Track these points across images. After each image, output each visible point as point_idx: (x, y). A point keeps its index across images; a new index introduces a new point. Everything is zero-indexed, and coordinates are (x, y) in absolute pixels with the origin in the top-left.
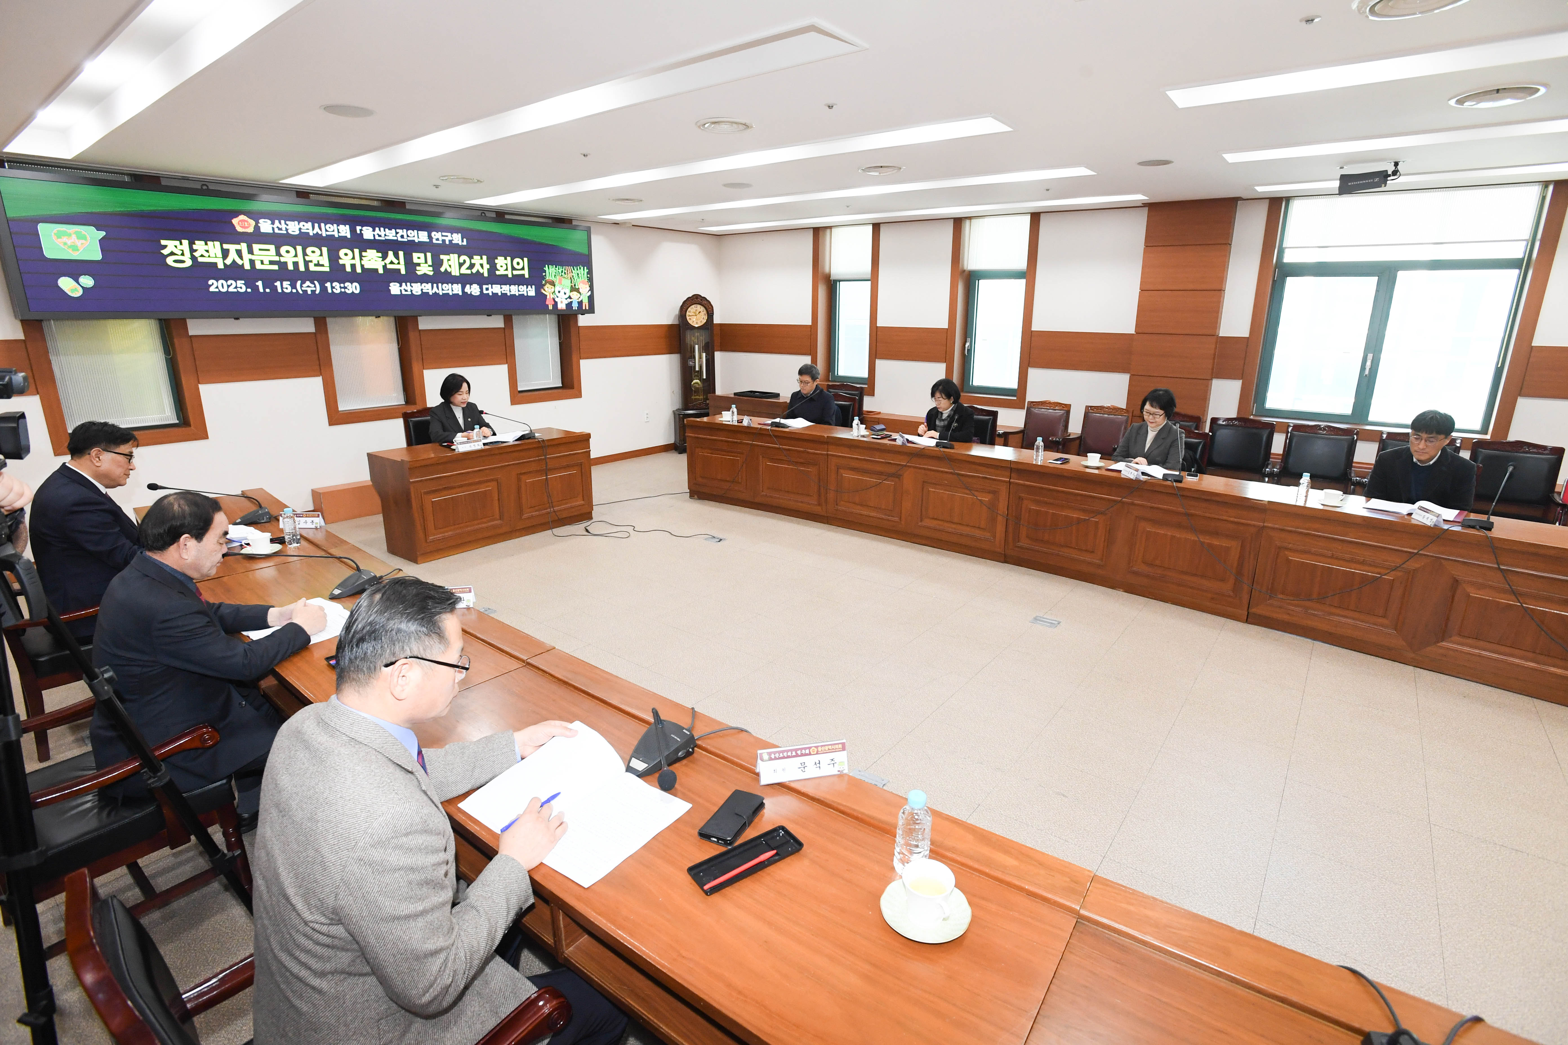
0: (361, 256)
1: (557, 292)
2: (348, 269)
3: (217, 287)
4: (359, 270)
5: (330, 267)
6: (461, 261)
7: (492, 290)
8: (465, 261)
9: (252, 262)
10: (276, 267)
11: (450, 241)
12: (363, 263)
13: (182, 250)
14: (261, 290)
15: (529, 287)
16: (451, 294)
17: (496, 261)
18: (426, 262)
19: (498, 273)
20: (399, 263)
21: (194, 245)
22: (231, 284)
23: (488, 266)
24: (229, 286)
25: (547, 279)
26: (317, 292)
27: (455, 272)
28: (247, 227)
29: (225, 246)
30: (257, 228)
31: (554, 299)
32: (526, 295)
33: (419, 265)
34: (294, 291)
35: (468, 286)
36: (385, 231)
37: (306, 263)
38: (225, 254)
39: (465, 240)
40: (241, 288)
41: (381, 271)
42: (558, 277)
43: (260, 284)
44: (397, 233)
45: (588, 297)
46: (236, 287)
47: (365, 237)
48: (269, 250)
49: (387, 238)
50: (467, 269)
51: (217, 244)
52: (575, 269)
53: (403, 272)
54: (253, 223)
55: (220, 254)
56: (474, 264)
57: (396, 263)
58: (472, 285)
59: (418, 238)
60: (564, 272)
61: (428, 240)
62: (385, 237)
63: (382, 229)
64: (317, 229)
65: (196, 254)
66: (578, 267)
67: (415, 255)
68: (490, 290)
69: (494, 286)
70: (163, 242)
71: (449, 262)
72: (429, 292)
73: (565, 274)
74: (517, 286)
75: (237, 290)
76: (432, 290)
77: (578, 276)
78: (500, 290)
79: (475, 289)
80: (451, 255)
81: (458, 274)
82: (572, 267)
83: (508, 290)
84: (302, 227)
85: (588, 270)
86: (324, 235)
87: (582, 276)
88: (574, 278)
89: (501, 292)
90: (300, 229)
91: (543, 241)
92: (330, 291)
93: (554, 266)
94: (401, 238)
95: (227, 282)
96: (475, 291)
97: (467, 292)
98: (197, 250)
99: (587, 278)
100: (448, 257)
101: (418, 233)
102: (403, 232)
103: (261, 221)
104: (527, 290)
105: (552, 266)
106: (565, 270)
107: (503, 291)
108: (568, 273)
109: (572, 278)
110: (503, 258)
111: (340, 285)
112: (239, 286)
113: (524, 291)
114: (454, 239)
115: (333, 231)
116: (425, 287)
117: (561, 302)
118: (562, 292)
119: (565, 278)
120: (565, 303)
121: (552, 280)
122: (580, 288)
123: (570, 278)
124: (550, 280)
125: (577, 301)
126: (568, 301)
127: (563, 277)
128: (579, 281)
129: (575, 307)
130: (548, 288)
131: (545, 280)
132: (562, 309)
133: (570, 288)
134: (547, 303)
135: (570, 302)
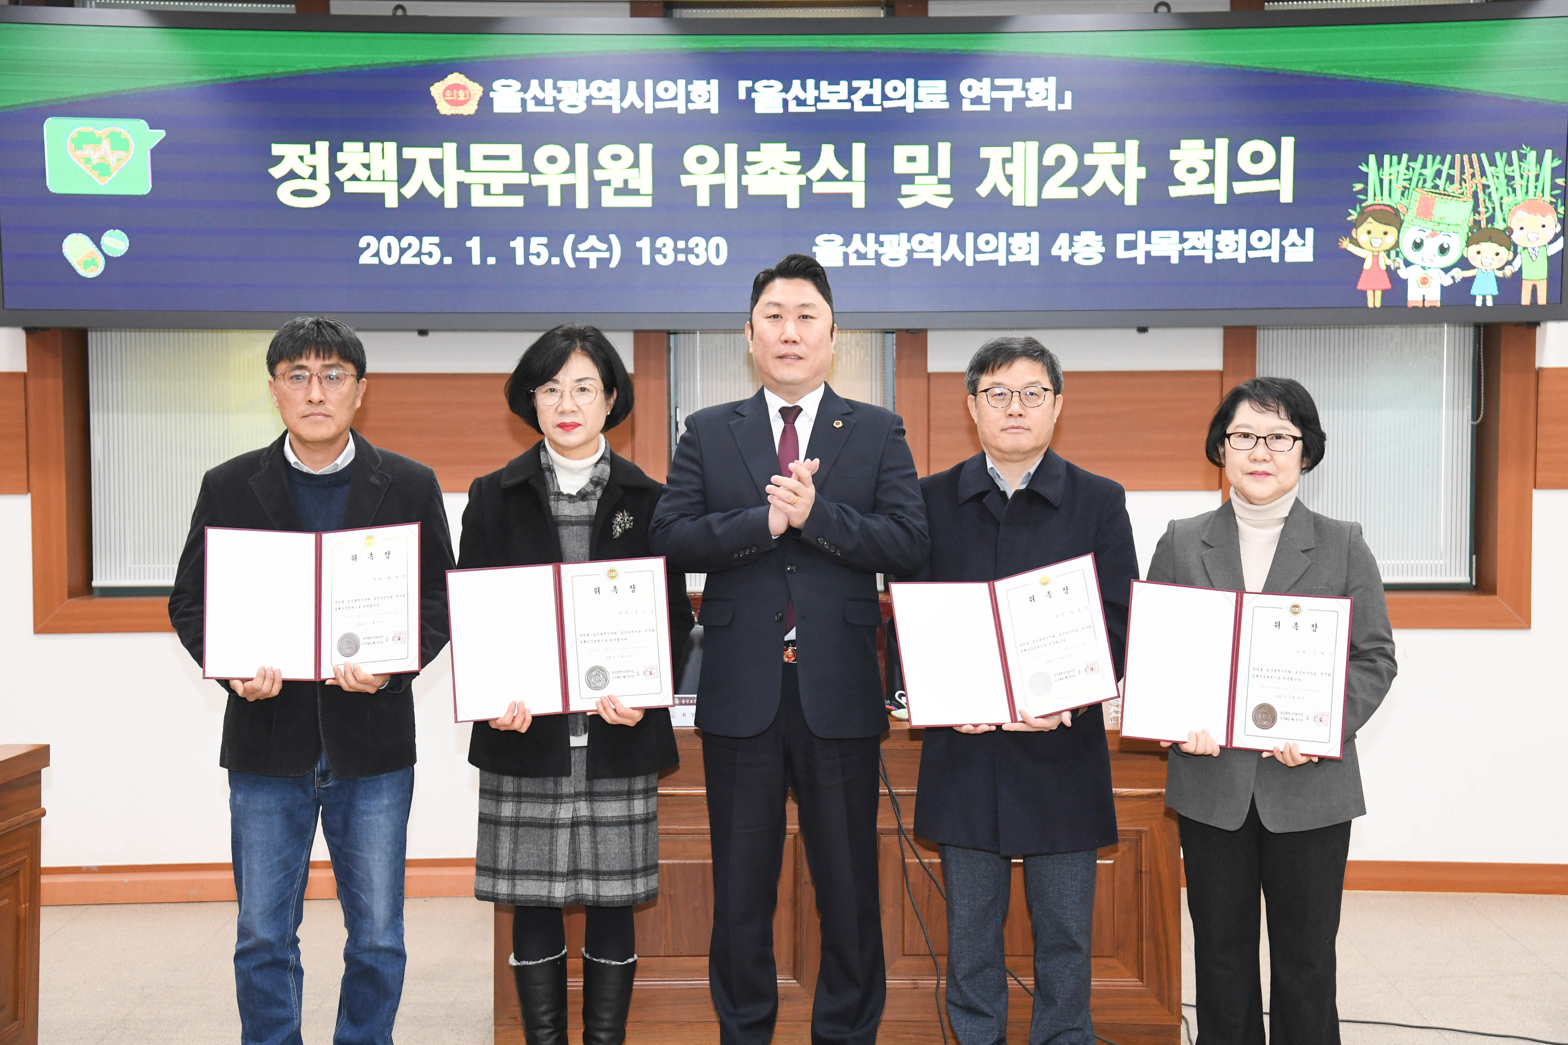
0: (742, 163)
1: (1406, 246)
3: (377, 254)
4: (731, 201)
5: (655, 195)
6: (1049, 159)
7: (1148, 247)
8: (1060, 161)
9: (464, 189)
11: (1018, 102)
12: (745, 180)
13: (314, 167)
14: (476, 260)
15: (1293, 233)
16: (1002, 263)
17: (1174, 154)
18: (933, 169)
19: (1175, 192)
20: (849, 178)
21: (339, 154)
22: (410, 246)
23: (1142, 173)
24: (403, 251)
25: (1370, 201)
26: (613, 264)
27: (1025, 196)
28: (463, 103)
29: (408, 153)
30: (486, 102)
31: (1391, 273)
32: (1275, 259)
33: (909, 179)
34: (556, 261)
35: (1064, 238)
36: (817, 87)
37: (595, 187)
38: (406, 169)
39: (1068, 95)
40: (430, 255)
41: (793, 202)
42: (1416, 195)
43: (474, 244)
44: (852, 91)
45: (1550, 259)
46: (419, 254)
47: (759, 109)
48: (507, 157)
49: (821, 106)
50: (1067, 184)
51: (391, 147)
52: (1500, 161)
53: (859, 202)
54: (476, 90)
55: (392, 173)
56: (1094, 169)
57: (841, 178)
58: (1079, 234)
59: (916, 99)
60: (1449, 174)
61: (946, 105)
62: (815, 105)
63: (810, 83)
64: (632, 96)
65: (342, 175)
66: (1514, 154)
67: (901, 152)
68: (1142, 247)
69: (1155, 234)
70: (277, 149)
71: (1007, 165)
72: (931, 260)
73: (1452, 183)
74: (1243, 232)
75: (421, 261)
76: (943, 252)
77: (1508, 185)
78: (1180, 247)
79: (1088, 245)
80: (1018, 145)
81: (1033, 202)
82: (1483, 156)
83: (1210, 246)
84: (595, 94)
85: (1560, 162)
86: (649, 110)
87: (1527, 187)
88: (1490, 194)
89: (1181, 253)
90: (590, 99)
91: (1366, 74)
92: (646, 260)
93: (1405, 157)
94: (864, 104)
95: (399, 242)
96: (1088, 252)
97: (1059, 257)
98: (344, 165)
99: (1552, 189)
100: (1005, 151)
101: (916, 87)
102: (871, 87)
103: (497, 85)
104: (1283, 243)
105: (1395, 158)
106: (1452, 166)
107: (1190, 249)
108: (1464, 177)
109: (1481, 196)
110: (1201, 142)
111: (676, 244)
112: (426, 249)
113: (1269, 247)
114: (1031, 94)
115: (676, 98)
116: (921, 243)
117: (1424, 281)
118: (1431, 246)
119: (1449, 195)
120: (1442, 286)
121: (1389, 206)
122: (1515, 226)
123: (1469, 195)
124: (1383, 207)
125: (1497, 278)
126: (1453, 278)
127: (1440, 194)
128: (1512, 205)
129: (1484, 298)
130: (1371, 236)
131: (1361, 207)
132: (1427, 305)
133: (1468, 229)
134: (1360, 286)
135: (1465, 279)
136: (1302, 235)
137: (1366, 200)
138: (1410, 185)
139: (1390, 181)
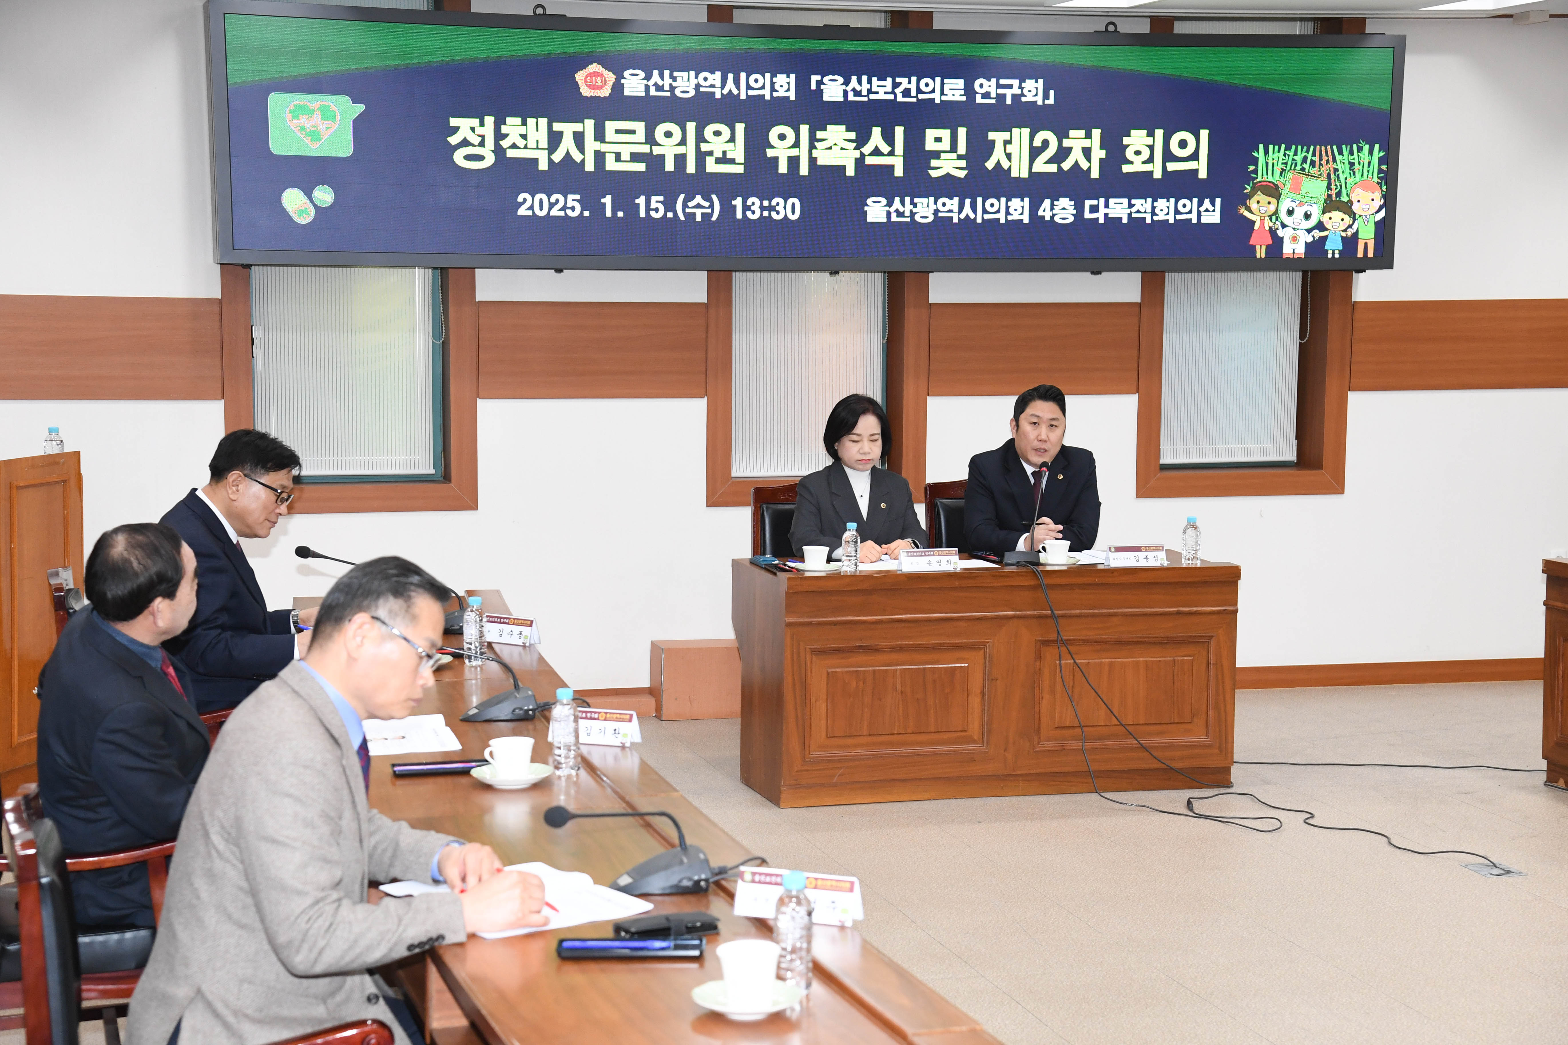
0: (813, 140)
1: (1283, 213)
2: (783, 168)
3: (531, 208)
4: (804, 170)
5: (746, 164)
6: (1037, 143)
7: (1107, 211)
8: (1046, 143)
9: (600, 157)
10: (641, 167)
11: (1017, 98)
12: (815, 153)
13: (483, 137)
14: (609, 213)
15: (1207, 201)
16: (1003, 221)
17: (1126, 141)
18: (954, 148)
19: (1126, 169)
20: (892, 153)
21: (503, 127)
22: (557, 201)
23: (1103, 154)
24: (551, 206)
25: (1259, 179)
26: (714, 218)
27: (1020, 169)
28: (601, 87)
29: (557, 127)
30: (618, 87)
31: (1273, 232)
32: (1194, 221)
33: (937, 155)
34: (670, 215)
35: (1047, 203)
36: (870, 82)
37: (701, 157)
38: (555, 139)
39: (1052, 93)
40: (573, 209)
41: (850, 172)
42: (1290, 175)
44: (896, 85)
45: (1377, 224)
46: (564, 208)
47: (826, 98)
48: (633, 132)
49: (872, 97)
50: (1049, 161)
51: (543, 122)
52: (1346, 152)
53: (899, 172)
54: (611, 77)
55: (544, 144)
56: (1070, 149)
57: (886, 153)
58: (1058, 200)
59: (942, 93)
60: (1311, 160)
61: (964, 98)
62: (868, 96)
63: (865, 78)
64: (730, 85)
65: (505, 144)
66: (1355, 146)
67: (931, 134)
68: (1102, 210)
69: (1112, 201)
70: (454, 122)
71: (1008, 146)
72: (952, 218)
73: (1314, 167)
74: (1172, 200)
75: (565, 213)
76: (960, 212)
77: (1350, 170)
78: (1128, 211)
79: (1064, 209)
80: (1016, 131)
81: (1025, 174)
82: (1335, 147)
83: (1149, 210)
84: (702, 83)
85: (1384, 153)
86: (743, 96)
87: (1363, 170)
88: (1338, 175)
89: (1130, 215)
90: (698, 86)
91: (1258, 84)
92: (739, 215)
93: (1283, 146)
94: (903, 96)
95: (549, 199)
96: (1064, 214)
97: (1044, 217)
98: (507, 135)
99: (1379, 173)
100: (1006, 135)
101: (942, 84)
102: (909, 82)
103: (626, 74)
104: (1200, 209)
105: (1276, 147)
106: (1314, 155)
107: (1135, 213)
108: (1322, 162)
109: (1332, 176)
110: (1144, 132)
111: (762, 203)
112: (569, 204)
113: (1190, 212)
114: (1025, 92)
115: (763, 87)
116: (944, 205)
117: (1294, 239)
118: (1299, 213)
119: (1312, 176)
120: (1306, 242)
121: (1272, 182)
122: (1354, 200)
123: (1325, 175)
124: (1268, 183)
125: (1342, 237)
126: (1313, 237)
127: (1306, 175)
128: (1353, 184)
129: (1333, 251)
130: (1260, 204)
131: (1253, 183)
132: (1296, 256)
133: (1323, 201)
134: (1252, 242)
135: (1320, 237)
136: (1213, 203)
137: (1257, 178)
138: (1286, 167)
139: (1273, 164)
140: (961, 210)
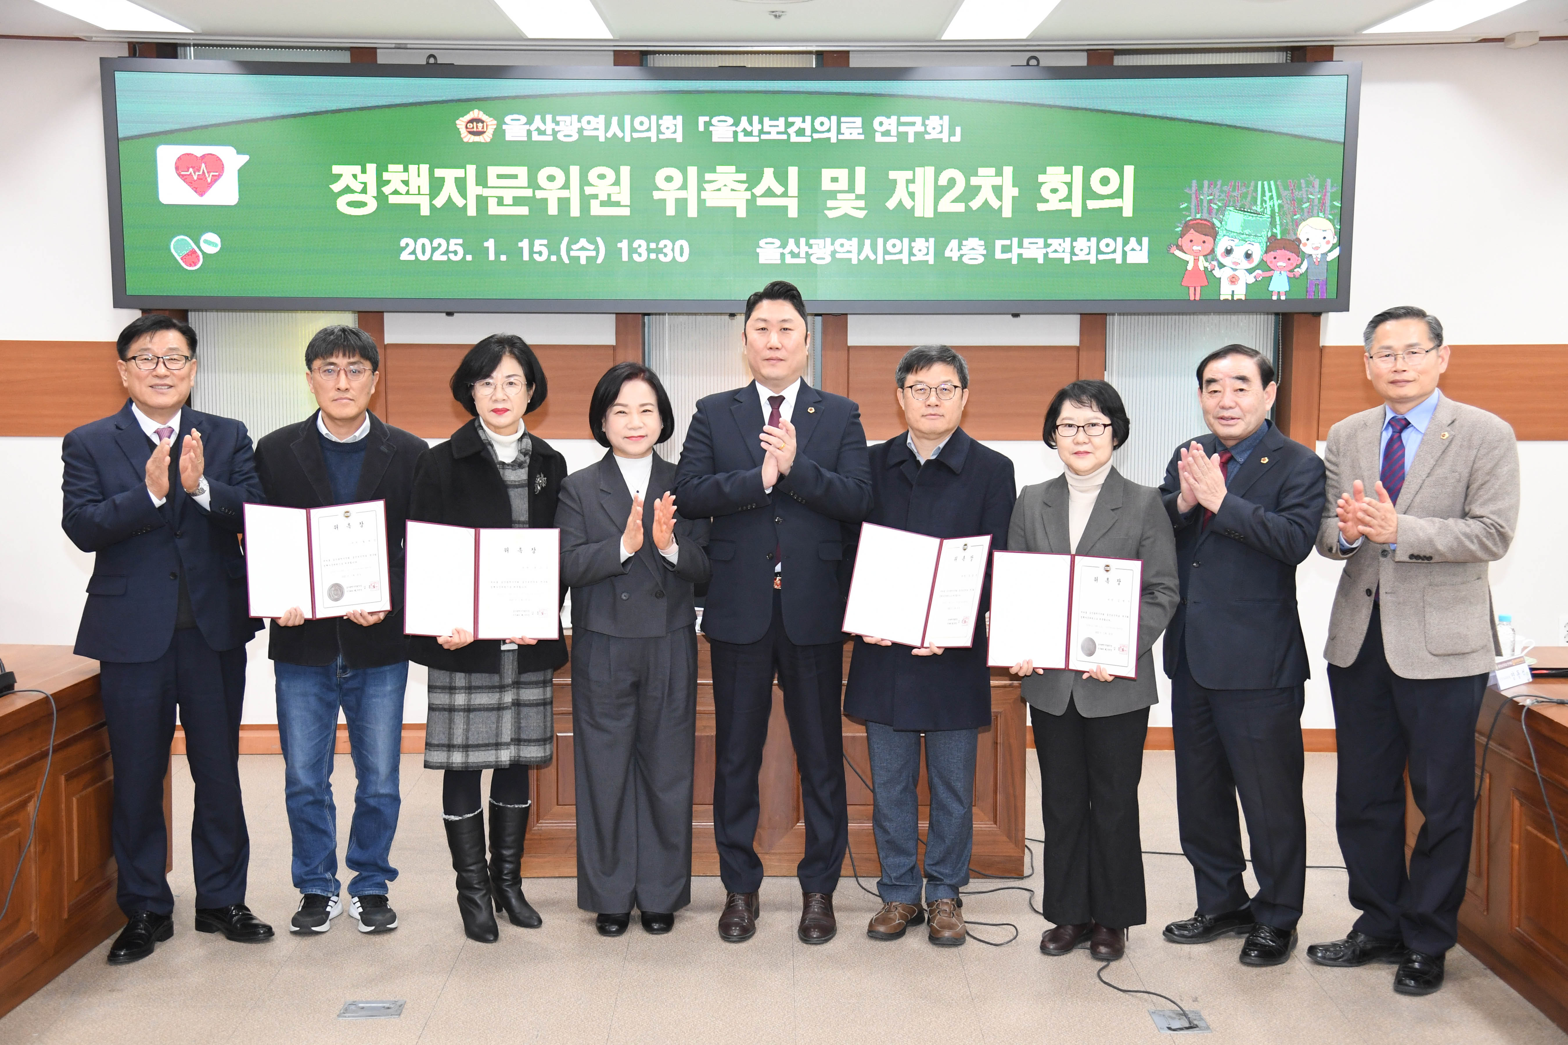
0: (701, 182)
1: (1220, 250)
2: (671, 211)
3: (414, 252)
4: (692, 212)
5: (632, 206)
6: (943, 181)
7: (1021, 251)
8: (952, 182)
9: (482, 201)
10: (524, 211)
11: (919, 136)
12: (704, 195)
13: (365, 184)
14: (492, 257)
15: (1133, 240)
16: (906, 262)
17: (1041, 178)
18: (851, 188)
19: (1041, 207)
20: (785, 194)
21: (385, 174)
22: (440, 245)
23: (1015, 192)
24: (434, 250)
25: (1194, 217)
26: (599, 261)
27: (924, 209)
28: (482, 133)
29: (439, 173)
30: (499, 132)
31: (1208, 273)
32: (1119, 261)
33: (833, 195)
35: (954, 243)
36: (761, 122)
37: (585, 201)
38: (436, 185)
39: (958, 130)
40: (455, 253)
41: (741, 213)
42: (1227, 212)
43: (490, 244)
44: (789, 125)
45: (1330, 263)
46: (446, 252)
47: (715, 139)
48: (515, 177)
49: (763, 137)
50: (956, 201)
51: (425, 168)
52: (1293, 187)
53: (793, 213)
54: (491, 123)
55: (425, 189)
56: (978, 188)
57: (779, 194)
58: (966, 240)
59: (839, 132)
60: (1252, 196)
61: (862, 137)
62: (759, 136)
63: (756, 119)
64: (614, 128)
65: (387, 190)
66: (1303, 181)
67: (827, 174)
68: (1016, 250)
69: (1026, 241)
70: (336, 169)
71: (910, 185)
72: (850, 259)
73: (1255, 203)
74: (1094, 240)
75: (448, 257)
77: (1297, 206)
78: (1044, 251)
79: (973, 249)
80: (919, 170)
81: (930, 214)
82: (1279, 183)
83: (1068, 249)
84: (585, 126)
85: (1337, 189)
86: (628, 139)
87: (1312, 207)
88: (1284, 212)
89: (1046, 255)
90: (581, 130)
92: (625, 258)
93: (1219, 182)
94: (797, 136)
95: (431, 242)
96: (973, 254)
97: (951, 258)
98: (388, 182)
99: (1331, 210)
100: (909, 174)
101: (839, 123)
102: (804, 121)
103: (508, 119)
104: (1125, 248)
105: (1212, 183)
106: (1255, 190)
107: (1053, 252)
108: (1264, 198)
109: (1277, 213)
111: (648, 245)
112: (451, 249)
113: (1114, 251)
114: (929, 129)
115: (649, 130)
116: (842, 245)
117: (1233, 280)
118: (1239, 253)
119: (1252, 213)
120: (1247, 284)
121: (1207, 220)
122: (1303, 238)
123: (1268, 213)
124: (1202, 221)
125: (1289, 278)
126: (1255, 277)
127: (1246, 212)
128: (1301, 221)
129: (1279, 293)
130: (1192, 244)
131: (1185, 221)
132: (1235, 298)
133: (1267, 240)
134: (1185, 282)
135: (1264, 279)
136: (1140, 243)
137: (1189, 216)
138: (1223, 204)
139: (1208, 201)
140: (860, 252)
